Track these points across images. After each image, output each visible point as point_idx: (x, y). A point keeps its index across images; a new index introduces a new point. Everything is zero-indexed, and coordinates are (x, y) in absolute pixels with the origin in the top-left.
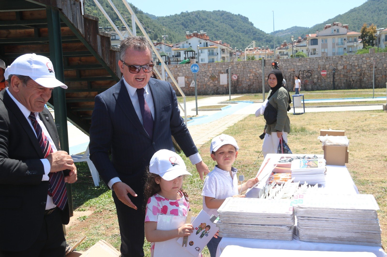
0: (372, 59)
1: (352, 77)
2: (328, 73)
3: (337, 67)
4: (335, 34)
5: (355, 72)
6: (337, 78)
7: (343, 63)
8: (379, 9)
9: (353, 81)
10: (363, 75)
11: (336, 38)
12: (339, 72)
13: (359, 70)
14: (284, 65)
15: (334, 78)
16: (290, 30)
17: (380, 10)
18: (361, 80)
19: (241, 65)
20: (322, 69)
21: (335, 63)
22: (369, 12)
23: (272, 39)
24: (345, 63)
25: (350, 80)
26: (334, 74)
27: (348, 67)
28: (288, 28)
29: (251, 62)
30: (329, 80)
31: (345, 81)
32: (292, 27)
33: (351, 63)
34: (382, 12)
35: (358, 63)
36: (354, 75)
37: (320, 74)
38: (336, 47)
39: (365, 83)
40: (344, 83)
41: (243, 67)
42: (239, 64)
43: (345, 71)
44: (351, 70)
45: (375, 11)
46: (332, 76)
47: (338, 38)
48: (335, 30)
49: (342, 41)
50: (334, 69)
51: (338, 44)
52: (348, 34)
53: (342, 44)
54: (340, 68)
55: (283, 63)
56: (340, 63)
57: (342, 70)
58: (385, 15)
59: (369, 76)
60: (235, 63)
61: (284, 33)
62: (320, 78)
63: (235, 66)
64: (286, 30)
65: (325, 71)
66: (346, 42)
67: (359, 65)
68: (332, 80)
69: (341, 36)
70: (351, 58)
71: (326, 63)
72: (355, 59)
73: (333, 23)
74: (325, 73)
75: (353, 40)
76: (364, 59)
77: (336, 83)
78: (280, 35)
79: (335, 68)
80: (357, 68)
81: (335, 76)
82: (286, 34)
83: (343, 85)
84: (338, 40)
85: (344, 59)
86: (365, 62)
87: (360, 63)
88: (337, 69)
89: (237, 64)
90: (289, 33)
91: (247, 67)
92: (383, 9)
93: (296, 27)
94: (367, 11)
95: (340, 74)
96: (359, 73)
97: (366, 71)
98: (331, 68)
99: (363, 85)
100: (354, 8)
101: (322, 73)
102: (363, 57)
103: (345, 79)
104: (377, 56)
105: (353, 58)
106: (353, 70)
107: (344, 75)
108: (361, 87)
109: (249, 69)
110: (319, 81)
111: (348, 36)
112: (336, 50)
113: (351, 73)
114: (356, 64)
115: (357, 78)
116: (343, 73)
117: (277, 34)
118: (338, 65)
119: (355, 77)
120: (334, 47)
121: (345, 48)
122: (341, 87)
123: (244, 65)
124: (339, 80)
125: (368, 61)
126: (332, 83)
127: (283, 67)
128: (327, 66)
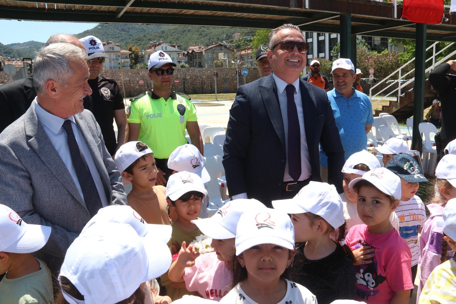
0: (209, 72)
1: (196, 85)
2: (180, 81)
3: (186, 77)
4: (111, 51)
5: (198, 81)
6: (186, 86)
7: (190, 74)
8: (107, 33)
9: (198, 88)
10: (203, 83)
11: (112, 54)
12: (187, 81)
13: (201, 80)
14: (146, 74)
15: (184, 85)
16: (28, 44)
17: (108, 35)
18: (203, 87)
19: (110, 73)
20: (175, 78)
21: (184, 73)
22: (100, 35)
23: (11, 51)
24: (191, 74)
25: (195, 87)
26: (184, 83)
27: (194, 78)
28: (25, 42)
29: (118, 71)
30: (180, 87)
31: (192, 88)
32: (29, 42)
33: (195, 74)
34: (109, 36)
35: (200, 74)
36: (198, 84)
37: (174, 82)
38: (112, 62)
39: (205, 89)
40: (191, 90)
41: (111, 75)
42: (108, 72)
43: (192, 80)
44: (195, 80)
45: (104, 35)
46: (183, 84)
47: (114, 54)
48: (111, 48)
49: (116, 57)
50: (184, 79)
51: (113, 60)
52: (121, 51)
53: (117, 59)
54: (188, 77)
55: (145, 72)
56: (188, 74)
57: (190, 79)
58: (112, 38)
59: (207, 84)
60: (104, 71)
61: (21, 47)
62: (174, 85)
63: (105, 73)
64: (23, 44)
65: (177, 80)
66: (120, 58)
67: (201, 76)
68: (183, 87)
69: (116, 53)
70: (195, 70)
71: (178, 74)
72: (197, 71)
73: (108, 42)
74: (178, 81)
75: (125, 57)
76: (204, 71)
77: (186, 89)
78: (18, 48)
79: (185, 77)
80: (199, 78)
81: (185, 84)
82: (24, 47)
83: (191, 91)
84: (113, 56)
85: (191, 71)
86: (205, 74)
87: (201, 75)
88: (186, 78)
89: (106, 72)
90: (27, 47)
91: (115, 74)
92: (110, 34)
93: (33, 41)
94: (98, 34)
95: (188, 82)
96: (201, 82)
97: (206, 81)
98: (182, 77)
99: (204, 91)
100: (88, 30)
101: (175, 81)
102: (203, 70)
103: (192, 86)
104: (212, 70)
105: (196, 70)
106: (197, 79)
107: (191, 83)
108: (203, 93)
109: (116, 76)
110: (174, 87)
111: (121, 53)
112: (113, 64)
113: (196, 82)
114: (199, 75)
115: (200, 85)
116: (190, 82)
117: (14, 46)
118: (187, 75)
119: (198, 85)
120: (110, 62)
121: (120, 63)
122: (190, 93)
123: (112, 73)
124: (188, 87)
125: (206, 73)
126: (183, 89)
127: (146, 75)
128: (179, 76)
